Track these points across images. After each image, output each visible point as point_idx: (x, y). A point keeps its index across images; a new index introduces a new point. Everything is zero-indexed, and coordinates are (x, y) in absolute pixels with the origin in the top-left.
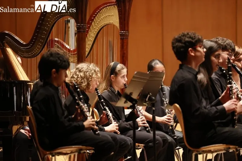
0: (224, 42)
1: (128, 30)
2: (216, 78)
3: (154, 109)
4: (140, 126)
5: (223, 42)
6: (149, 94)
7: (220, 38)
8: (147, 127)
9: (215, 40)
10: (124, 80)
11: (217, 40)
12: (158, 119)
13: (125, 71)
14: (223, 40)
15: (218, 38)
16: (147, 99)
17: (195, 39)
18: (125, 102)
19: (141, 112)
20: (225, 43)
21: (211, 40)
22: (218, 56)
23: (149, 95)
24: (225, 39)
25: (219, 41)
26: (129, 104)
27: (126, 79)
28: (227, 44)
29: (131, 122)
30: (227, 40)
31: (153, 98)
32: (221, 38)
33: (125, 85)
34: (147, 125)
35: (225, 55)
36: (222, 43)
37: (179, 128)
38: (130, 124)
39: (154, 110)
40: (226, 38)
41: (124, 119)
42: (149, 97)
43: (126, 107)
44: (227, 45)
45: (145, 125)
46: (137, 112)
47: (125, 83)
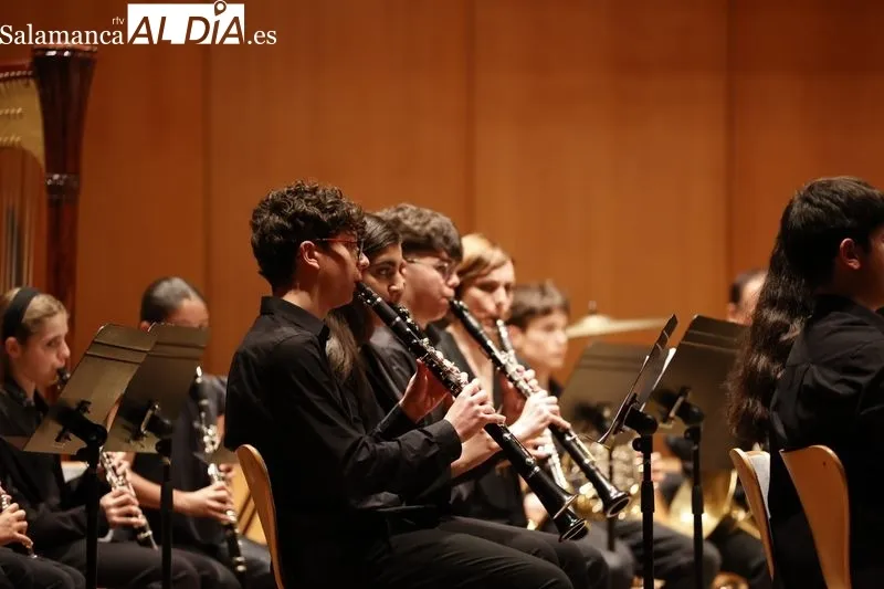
0: (425, 224)
1: (77, 172)
2: (395, 350)
3: (168, 461)
4: (115, 525)
5: (421, 221)
6: (150, 406)
7: (410, 208)
8: (143, 529)
9: (394, 215)
10: (58, 356)
11: (400, 214)
12: (182, 499)
13: (60, 322)
14: (420, 215)
15: (401, 209)
16: (143, 424)
17: (332, 211)
18: (60, 438)
19: (119, 471)
20: (428, 228)
21: (378, 214)
22: (387, 269)
23: (150, 412)
24: (428, 212)
25: (406, 218)
26: (76, 443)
27: (67, 352)
28: (434, 229)
29: (79, 510)
30: (433, 215)
31: (167, 422)
32: (414, 208)
33: (60, 372)
34: (142, 520)
35: (426, 268)
36: (417, 228)
37: (258, 533)
38: (74, 518)
39: (167, 467)
40: (430, 208)
41: (55, 500)
42: (153, 416)
43: (65, 455)
44: (433, 234)
45: (133, 520)
46: (105, 472)
47: (60, 364)
